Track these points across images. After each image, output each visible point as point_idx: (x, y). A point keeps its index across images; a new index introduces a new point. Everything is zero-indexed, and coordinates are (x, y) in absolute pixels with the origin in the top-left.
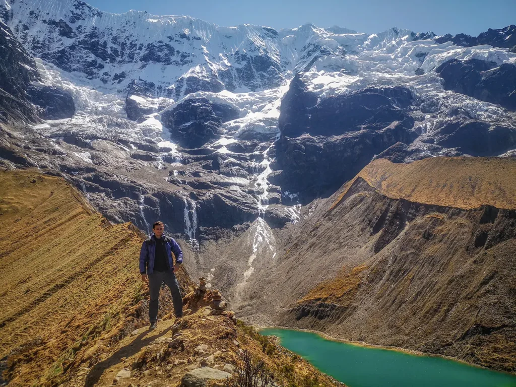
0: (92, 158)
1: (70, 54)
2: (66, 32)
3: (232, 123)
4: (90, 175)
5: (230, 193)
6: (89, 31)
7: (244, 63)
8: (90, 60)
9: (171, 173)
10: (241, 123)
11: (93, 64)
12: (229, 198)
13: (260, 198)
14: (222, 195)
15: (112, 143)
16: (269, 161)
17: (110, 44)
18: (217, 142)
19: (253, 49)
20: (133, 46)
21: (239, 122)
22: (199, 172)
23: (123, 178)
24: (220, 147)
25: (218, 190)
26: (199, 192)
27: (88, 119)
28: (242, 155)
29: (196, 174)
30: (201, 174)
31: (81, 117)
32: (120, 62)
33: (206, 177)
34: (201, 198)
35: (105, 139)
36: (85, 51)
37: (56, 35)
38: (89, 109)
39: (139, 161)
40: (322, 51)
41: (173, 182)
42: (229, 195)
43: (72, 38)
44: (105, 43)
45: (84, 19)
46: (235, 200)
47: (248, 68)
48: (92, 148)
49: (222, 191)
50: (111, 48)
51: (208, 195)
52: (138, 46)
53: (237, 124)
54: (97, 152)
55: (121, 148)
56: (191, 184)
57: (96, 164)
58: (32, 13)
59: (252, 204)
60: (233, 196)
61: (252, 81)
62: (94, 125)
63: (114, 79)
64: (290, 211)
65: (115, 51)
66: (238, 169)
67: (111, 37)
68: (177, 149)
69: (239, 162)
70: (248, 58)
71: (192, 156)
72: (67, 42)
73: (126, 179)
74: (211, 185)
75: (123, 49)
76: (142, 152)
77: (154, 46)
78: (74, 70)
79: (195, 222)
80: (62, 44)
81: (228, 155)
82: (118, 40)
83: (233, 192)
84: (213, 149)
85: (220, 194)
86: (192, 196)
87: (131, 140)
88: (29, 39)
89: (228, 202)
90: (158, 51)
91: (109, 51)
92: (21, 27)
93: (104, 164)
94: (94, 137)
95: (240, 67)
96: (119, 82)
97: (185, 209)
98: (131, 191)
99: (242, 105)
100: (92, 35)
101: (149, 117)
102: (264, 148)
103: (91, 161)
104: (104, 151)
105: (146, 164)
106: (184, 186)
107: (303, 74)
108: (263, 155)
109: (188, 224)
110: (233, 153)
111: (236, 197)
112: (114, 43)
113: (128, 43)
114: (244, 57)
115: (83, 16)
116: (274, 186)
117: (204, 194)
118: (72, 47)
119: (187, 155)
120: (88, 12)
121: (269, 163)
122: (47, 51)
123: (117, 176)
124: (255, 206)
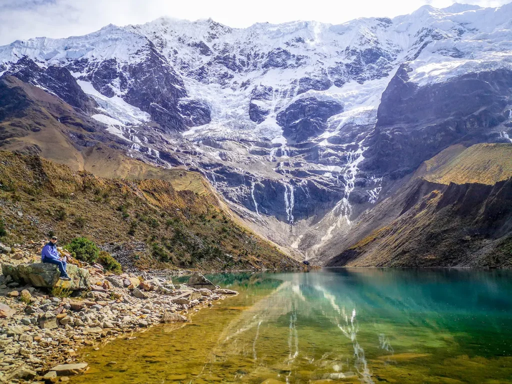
0: (221, 155)
1: (208, 69)
2: (205, 50)
3: (335, 118)
4: (218, 169)
5: (323, 179)
6: (221, 48)
7: (354, 57)
8: (223, 72)
9: (279, 164)
10: (344, 116)
11: (225, 76)
12: (321, 183)
13: (348, 182)
14: (315, 181)
15: (236, 143)
16: (362, 150)
17: (238, 57)
18: (320, 136)
19: (363, 42)
20: (256, 55)
21: (342, 116)
22: (300, 163)
23: (241, 170)
24: (322, 140)
25: (313, 177)
26: (297, 179)
27: (220, 124)
28: (339, 146)
29: (298, 165)
30: (302, 165)
31: (216, 122)
32: (246, 71)
33: (305, 167)
34: (298, 184)
35: (231, 140)
36: (219, 65)
37: (197, 54)
38: (222, 114)
39: (255, 156)
40: (433, 36)
41: (279, 172)
42: (322, 180)
43: (209, 55)
44: (234, 57)
45: (218, 38)
46: (326, 185)
47: (358, 62)
48: (221, 148)
49: (315, 178)
50: (239, 59)
51: (304, 181)
52: (260, 56)
53: (340, 118)
54: (225, 151)
55: (243, 146)
56: (292, 173)
57: (224, 160)
58: (180, 39)
59: (340, 187)
60: (325, 181)
61: (360, 75)
62: (224, 128)
63: (241, 87)
64: (370, 193)
65: (243, 63)
66: (335, 159)
67: (239, 50)
68: (286, 144)
69: (336, 153)
70: (358, 53)
71: (297, 149)
72: (206, 59)
73: (243, 171)
74: (308, 173)
75: (249, 59)
76: (258, 148)
77: (273, 53)
78: (212, 82)
79: (293, 202)
80: (202, 62)
81: (327, 147)
82: (245, 52)
83: (325, 178)
84: (316, 142)
85: (313, 180)
86: (292, 182)
87: (251, 139)
88: (178, 61)
89: (319, 186)
90: (277, 57)
91: (238, 63)
92: (172, 53)
93: (230, 159)
94: (224, 139)
95: (349, 62)
96: (246, 88)
97: (285, 193)
98: (246, 180)
99: (346, 100)
100: (224, 51)
101: (266, 118)
102: (360, 139)
103: (220, 158)
104: (230, 149)
105: (261, 157)
106: (287, 174)
107: (409, 63)
108: (359, 145)
109: (287, 203)
110: (332, 145)
111: (327, 182)
112: (241, 55)
113: (253, 53)
114: (354, 52)
115: (217, 35)
116: (362, 172)
117: (301, 181)
118: (209, 64)
119: (293, 149)
120: (221, 31)
121: (362, 152)
122: (191, 70)
123: (237, 169)
124: (342, 189)
